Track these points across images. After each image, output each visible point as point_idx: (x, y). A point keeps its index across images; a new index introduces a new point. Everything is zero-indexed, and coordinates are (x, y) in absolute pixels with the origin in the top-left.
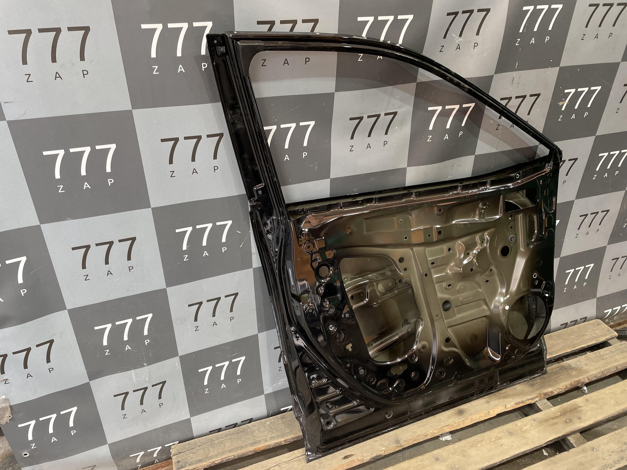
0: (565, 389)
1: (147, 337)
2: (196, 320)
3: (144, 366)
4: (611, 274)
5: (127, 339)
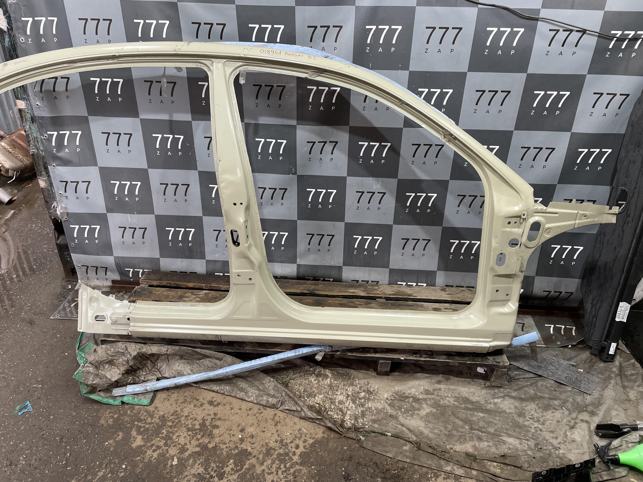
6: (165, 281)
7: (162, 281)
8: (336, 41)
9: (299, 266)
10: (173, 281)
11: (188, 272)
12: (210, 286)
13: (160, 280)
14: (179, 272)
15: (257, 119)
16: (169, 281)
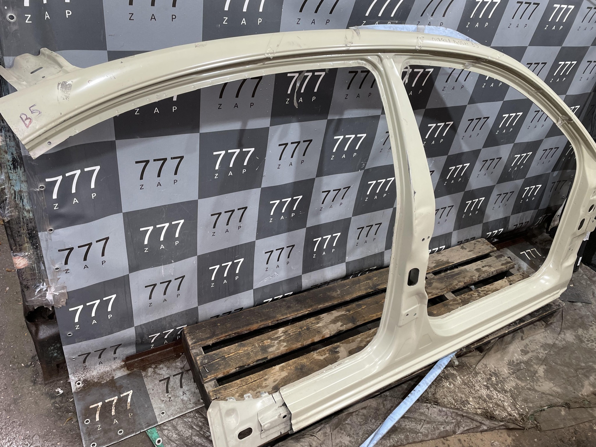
0: (463, 285)
1: (177, 239)
2: (214, 227)
3: (172, 263)
4: (494, 206)
5: (162, 240)
6: (222, 334)
7: (217, 335)
8: (444, 16)
9: (348, 264)
10: (231, 330)
11: (233, 310)
12: (277, 321)
13: (213, 335)
14: (221, 314)
15: (342, 113)
16: (226, 332)
